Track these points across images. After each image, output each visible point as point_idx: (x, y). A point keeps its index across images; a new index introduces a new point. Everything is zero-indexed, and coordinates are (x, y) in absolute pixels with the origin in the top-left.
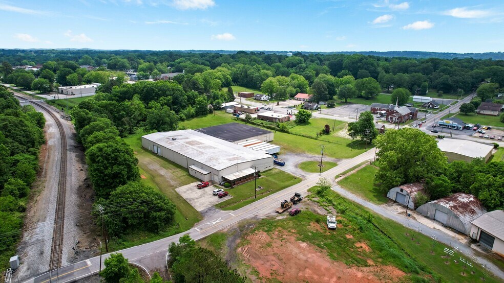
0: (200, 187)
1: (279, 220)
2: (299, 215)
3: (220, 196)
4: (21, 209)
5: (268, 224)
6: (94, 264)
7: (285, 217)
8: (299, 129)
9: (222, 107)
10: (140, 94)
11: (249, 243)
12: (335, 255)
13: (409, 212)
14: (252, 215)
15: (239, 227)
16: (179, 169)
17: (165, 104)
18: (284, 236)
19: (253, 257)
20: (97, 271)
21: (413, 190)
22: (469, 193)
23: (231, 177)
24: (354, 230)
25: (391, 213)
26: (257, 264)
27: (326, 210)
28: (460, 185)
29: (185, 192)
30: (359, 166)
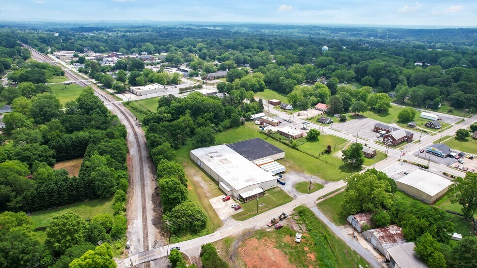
0: (224, 200)
1: (268, 232)
2: (281, 229)
3: (236, 209)
4: (124, 210)
5: (260, 234)
6: (165, 250)
7: (272, 230)
8: (307, 146)
9: (252, 118)
10: (191, 109)
11: (246, 246)
12: (293, 260)
13: (356, 234)
14: (252, 226)
15: (243, 234)
16: (213, 183)
17: (209, 119)
18: (267, 244)
19: (246, 255)
20: (166, 255)
21: (363, 219)
22: (399, 226)
23: (245, 196)
24: (311, 245)
25: (343, 233)
26: (247, 259)
27: (300, 227)
28: (397, 219)
29: (215, 203)
30: (339, 189)
